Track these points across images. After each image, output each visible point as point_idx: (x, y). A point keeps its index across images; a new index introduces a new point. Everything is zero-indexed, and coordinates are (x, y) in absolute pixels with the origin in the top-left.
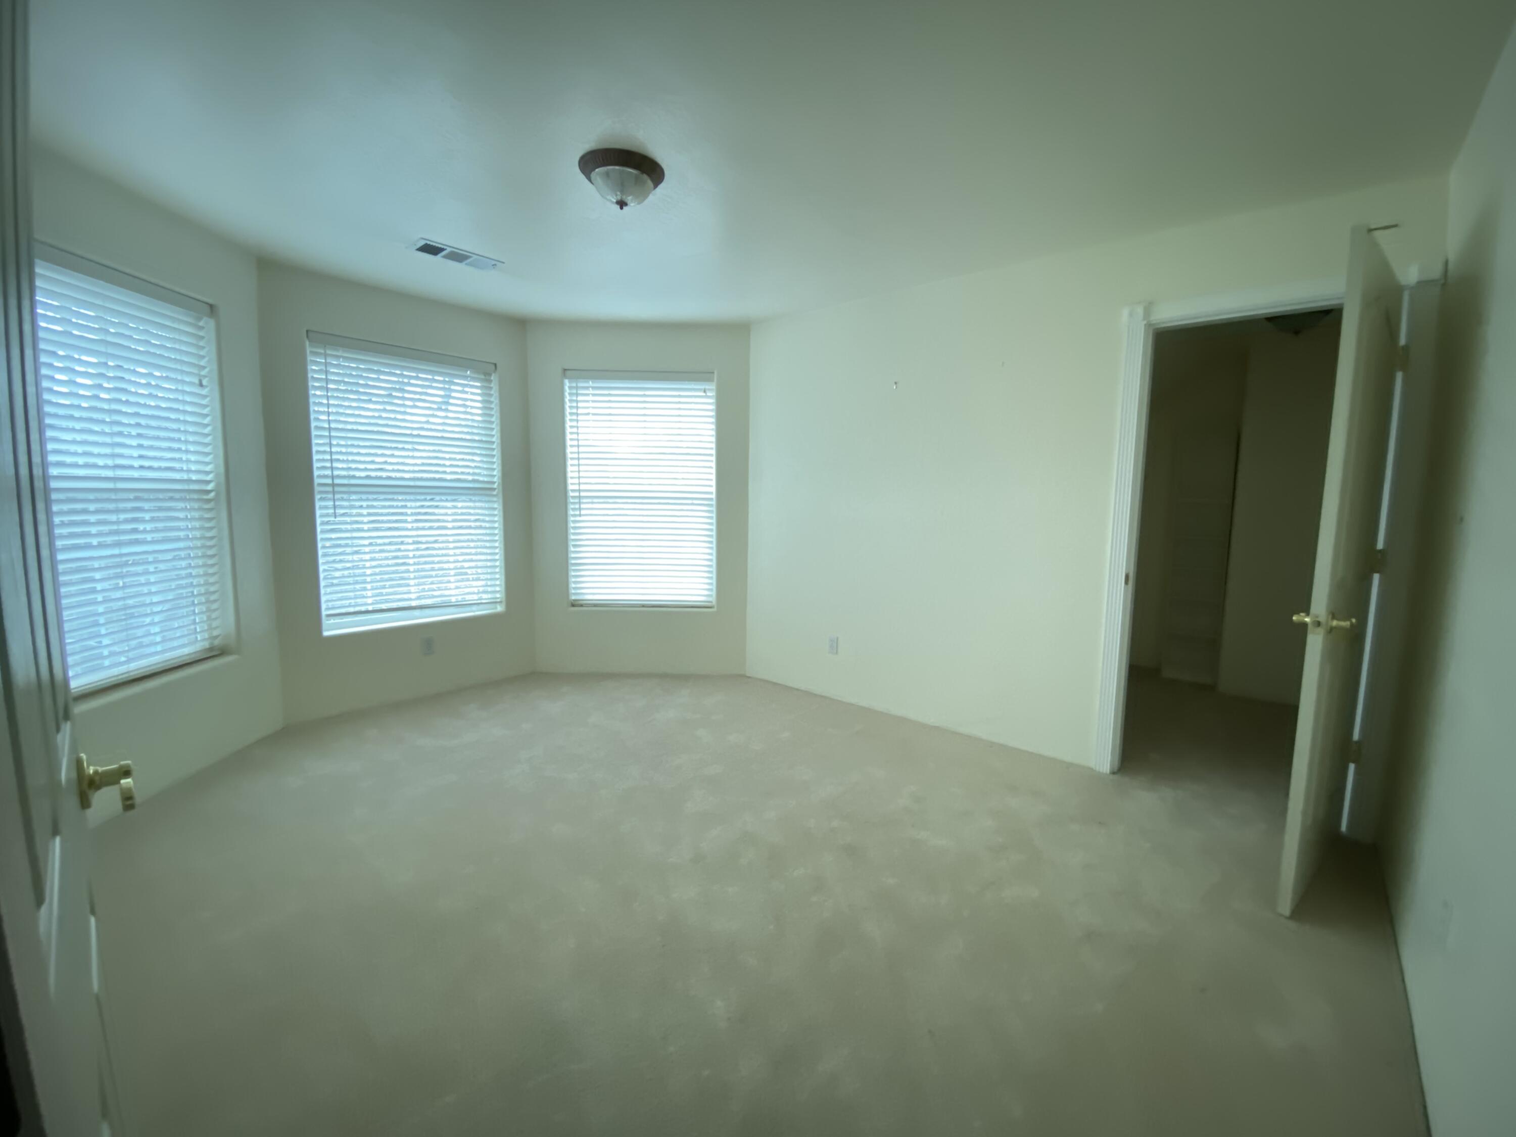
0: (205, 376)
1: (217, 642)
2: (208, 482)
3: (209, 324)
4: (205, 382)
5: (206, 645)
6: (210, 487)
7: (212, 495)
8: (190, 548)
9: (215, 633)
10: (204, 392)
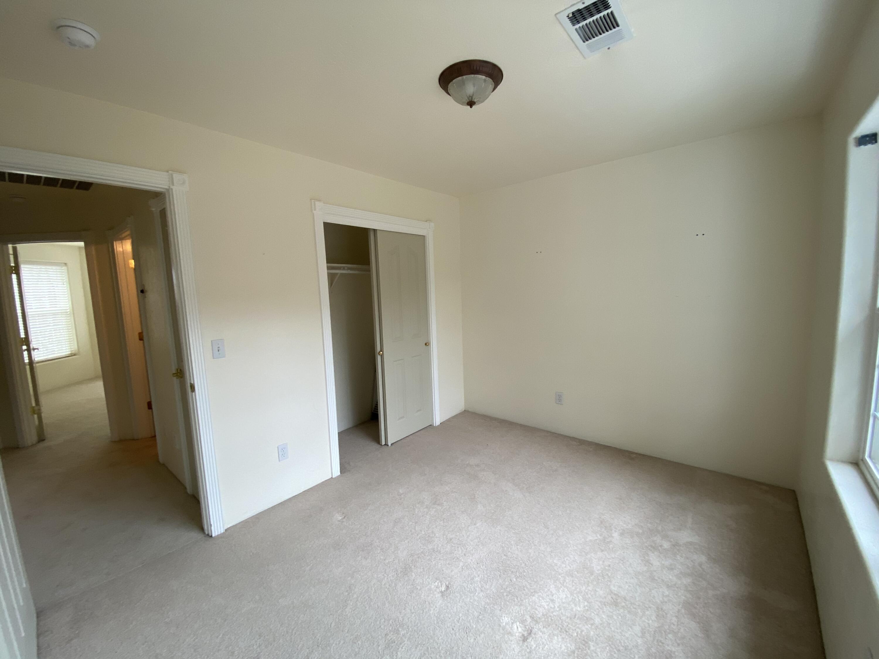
0: (64, 282)
1: (73, 352)
2: (67, 309)
3: (64, 268)
4: (65, 283)
5: (70, 353)
6: (68, 311)
7: (69, 313)
8: (63, 327)
9: (73, 349)
10: (65, 286)
